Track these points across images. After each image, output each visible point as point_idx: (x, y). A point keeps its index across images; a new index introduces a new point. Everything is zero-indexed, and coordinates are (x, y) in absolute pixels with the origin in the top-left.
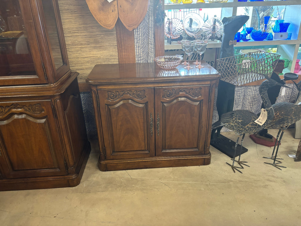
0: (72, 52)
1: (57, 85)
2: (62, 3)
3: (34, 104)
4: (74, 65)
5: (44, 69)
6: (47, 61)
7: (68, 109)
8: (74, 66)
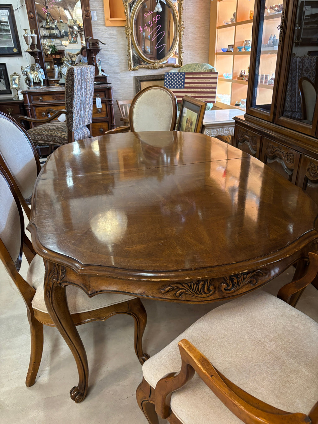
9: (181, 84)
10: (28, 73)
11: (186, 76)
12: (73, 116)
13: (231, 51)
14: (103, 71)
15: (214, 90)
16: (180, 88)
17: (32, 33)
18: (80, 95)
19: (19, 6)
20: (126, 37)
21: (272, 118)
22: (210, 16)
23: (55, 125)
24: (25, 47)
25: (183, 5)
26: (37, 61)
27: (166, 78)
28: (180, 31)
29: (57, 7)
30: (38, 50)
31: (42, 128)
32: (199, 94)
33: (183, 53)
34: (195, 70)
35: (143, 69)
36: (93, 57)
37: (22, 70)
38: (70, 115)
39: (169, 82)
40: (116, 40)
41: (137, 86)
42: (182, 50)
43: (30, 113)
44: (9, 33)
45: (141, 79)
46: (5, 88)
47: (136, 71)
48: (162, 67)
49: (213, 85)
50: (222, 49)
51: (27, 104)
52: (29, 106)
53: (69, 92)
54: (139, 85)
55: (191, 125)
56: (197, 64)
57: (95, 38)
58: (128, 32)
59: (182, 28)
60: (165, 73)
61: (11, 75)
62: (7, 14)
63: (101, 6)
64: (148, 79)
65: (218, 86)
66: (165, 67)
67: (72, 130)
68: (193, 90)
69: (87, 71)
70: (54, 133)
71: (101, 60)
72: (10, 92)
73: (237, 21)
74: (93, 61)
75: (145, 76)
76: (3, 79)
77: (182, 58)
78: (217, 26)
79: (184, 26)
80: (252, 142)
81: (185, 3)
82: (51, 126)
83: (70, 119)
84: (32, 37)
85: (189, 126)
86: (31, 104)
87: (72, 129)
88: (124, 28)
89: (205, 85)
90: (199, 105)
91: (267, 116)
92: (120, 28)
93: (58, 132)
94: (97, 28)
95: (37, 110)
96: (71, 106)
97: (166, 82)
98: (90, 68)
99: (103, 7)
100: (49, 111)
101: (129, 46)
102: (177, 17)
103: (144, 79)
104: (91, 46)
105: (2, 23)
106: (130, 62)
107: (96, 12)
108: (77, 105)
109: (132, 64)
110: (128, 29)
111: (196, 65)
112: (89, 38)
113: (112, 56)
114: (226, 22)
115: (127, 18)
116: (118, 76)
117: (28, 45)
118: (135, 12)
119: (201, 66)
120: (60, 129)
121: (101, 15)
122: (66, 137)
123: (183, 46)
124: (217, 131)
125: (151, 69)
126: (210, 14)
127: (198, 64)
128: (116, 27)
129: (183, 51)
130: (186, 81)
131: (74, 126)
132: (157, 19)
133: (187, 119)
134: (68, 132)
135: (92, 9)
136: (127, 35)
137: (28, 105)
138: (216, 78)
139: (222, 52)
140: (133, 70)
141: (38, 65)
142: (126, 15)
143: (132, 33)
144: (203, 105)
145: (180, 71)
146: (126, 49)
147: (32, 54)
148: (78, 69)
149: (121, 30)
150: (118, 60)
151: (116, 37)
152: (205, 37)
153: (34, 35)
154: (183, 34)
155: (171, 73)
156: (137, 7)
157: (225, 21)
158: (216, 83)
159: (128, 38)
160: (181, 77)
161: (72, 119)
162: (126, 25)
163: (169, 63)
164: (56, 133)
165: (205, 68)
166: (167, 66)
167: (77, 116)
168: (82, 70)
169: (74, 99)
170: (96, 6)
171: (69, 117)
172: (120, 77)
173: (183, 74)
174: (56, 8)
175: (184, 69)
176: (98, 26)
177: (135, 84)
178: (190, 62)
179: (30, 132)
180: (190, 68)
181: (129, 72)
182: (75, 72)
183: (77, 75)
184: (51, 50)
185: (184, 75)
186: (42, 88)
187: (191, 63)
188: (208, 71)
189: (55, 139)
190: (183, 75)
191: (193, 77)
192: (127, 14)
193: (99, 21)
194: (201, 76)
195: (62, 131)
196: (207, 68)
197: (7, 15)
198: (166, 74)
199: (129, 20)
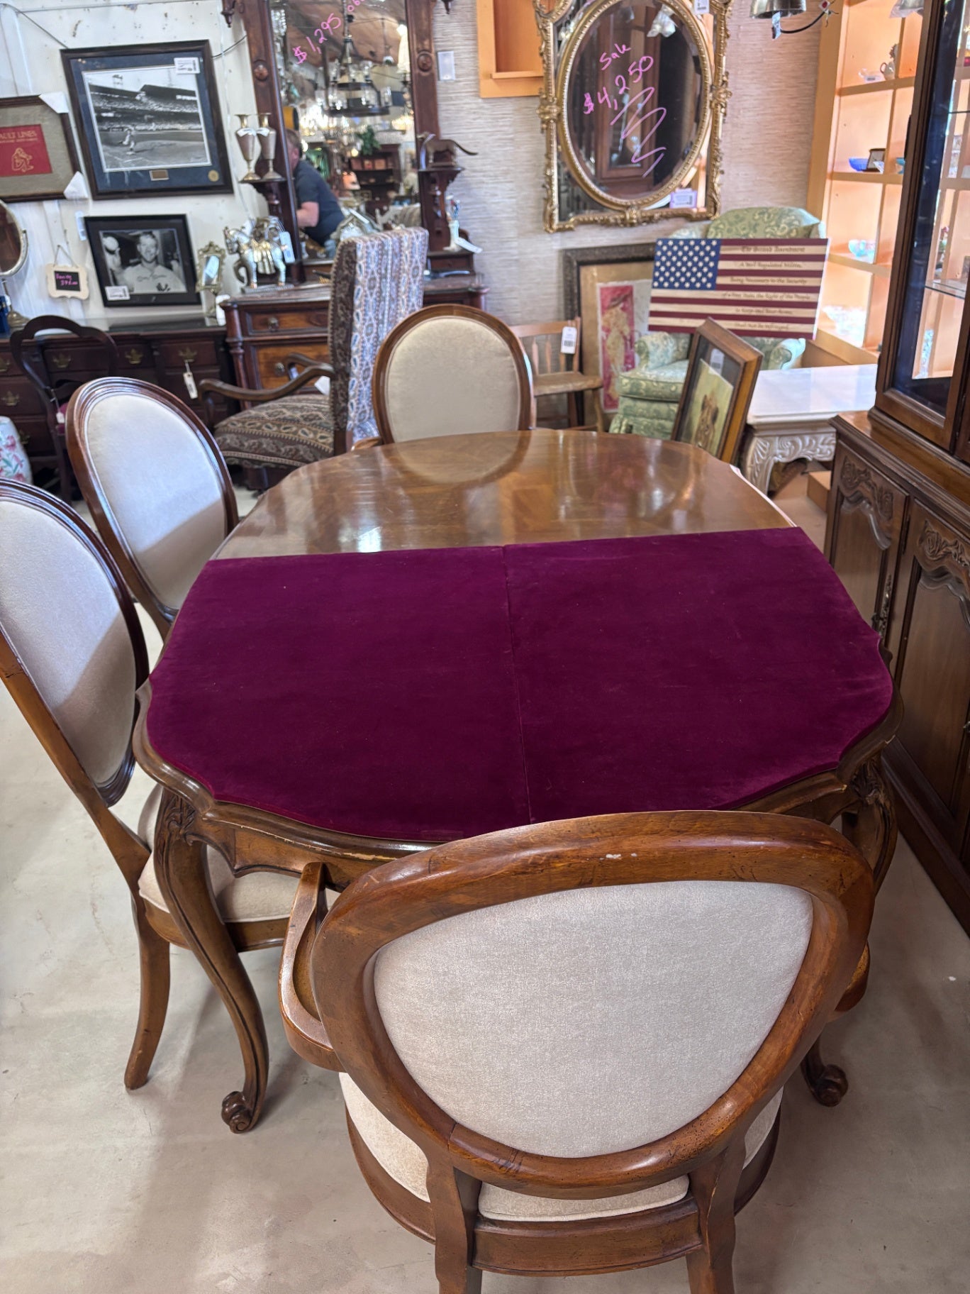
9: (705, 275)
10: (244, 246)
11: (725, 250)
12: (350, 383)
13: (876, 170)
14: (463, 234)
15: (811, 297)
16: (703, 287)
17: (261, 124)
18: (374, 322)
19: (230, 43)
20: (542, 129)
21: (948, 436)
22: (818, 52)
23: (302, 408)
24: (240, 168)
25: (727, 20)
26: (273, 210)
27: (661, 256)
28: (716, 105)
29: (379, 16)
30: (277, 177)
31: (263, 414)
32: (761, 309)
33: (722, 172)
34: (755, 231)
35: (590, 226)
36: (435, 196)
37: (226, 237)
38: (340, 382)
39: (668, 269)
40: (512, 139)
41: (569, 278)
42: (718, 164)
43: (241, 364)
44: (198, 126)
45: (580, 259)
46: (182, 288)
47: (568, 234)
48: (650, 220)
49: (810, 282)
50: (850, 161)
51: (235, 340)
52: (240, 344)
53: (340, 312)
54: (575, 275)
55: (714, 418)
56: (763, 211)
57: (446, 133)
58: (549, 113)
59: (723, 96)
60: (659, 240)
61: (201, 250)
62: (195, 69)
63: (467, 36)
64: (604, 257)
65: (824, 283)
66: (659, 219)
67: (345, 428)
68: (742, 295)
69: (401, 246)
70: (295, 433)
71: (458, 201)
72: (195, 300)
73: (901, 75)
74: (436, 205)
75: (595, 249)
76: (178, 260)
77: (718, 190)
78: (838, 86)
79: (728, 89)
80: (881, 509)
81: (736, 13)
82: (288, 409)
83: (342, 395)
84: (259, 136)
85: (709, 422)
86: (247, 339)
87: (346, 423)
88: (537, 102)
89: (783, 281)
90: (739, 360)
91: (935, 428)
92: (524, 103)
93: (307, 431)
94: (453, 105)
95: (261, 355)
96: (346, 354)
97: (657, 269)
98: (413, 239)
99: (475, 39)
100: (295, 361)
101: (548, 156)
102: (707, 62)
103: (590, 258)
104: (431, 161)
105: (179, 97)
106: (552, 205)
107: (452, 52)
108: (362, 351)
109: (556, 212)
110: (550, 104)
111: (762, 213)
112: (427, 136)
113: (496, 188)
114: (868, 75)
115: (548, 69)
116: (511, 248)
117: (248, 161)
118: (571, 50)
119: (777, 217)
120: (313, 422)
121: (467, 61)
122: (329, 445)
123: (722, 150)
124: (794, 443)
125: (616, 225)
126: (818, 46)
127: (767, 209)
128: (513, 100)
129: (721, 169)
130: (723, 265)
131: (352, 414)
132: (641, 70)
133: (705, 397)
134: (336, 433)
135: (439, 46)
136: (543, 122)
137: (237, 343)
138: (821, 258)
139: (852, 170)
140: (559, 230)
141: (274, 221)
142: (544, 61)
143: (560, 115)
144: (751, 362)
145: (707, 231)
146: (539, 166)
147: (261, 187)
148: (369, 243)
149: (527, 108)
150: (514, 200)
151: (511, 130)
152: (797, 121)
153: (265, 131)
154: (725, 114)
155: (676, 241)
156: (580, 33)
157: (865, 70)
158: (818, 274)
159: (546, 130)
160: (707, 254)
161: (347, 394)
162: (543, 91)
163: (674, 206)
164: (300, 432)
165: (790, 224)
166: (667, 217)
167: (362, 383)
168: (382, 245)
169: (355, 334)
170: (455, 35)
171: (338, 388)
172: (515, 252)
173: (714, 243)
174: (376, 19)
175: (721, 226)
176: (457, 98)
177: (562, 274)
178: (744, 200)
179: (229, 425)
180: (740, 224)
181: (547, 235)
182: (359, 254)
183: (367, 262)
184: (360, 144)
185: (716, 249)
186: (282, 291)
187: (745, 205)
188: (797, 232)
189: (297, 451)
190: (713, 248)
191: (746, 252)
192: (548, 57)
193: (460, 81)
194: (773, 250)
195: (320, 425)
196: (796, 223)
197: (193, 72)
198: (660, 243)
199: (552, 76)
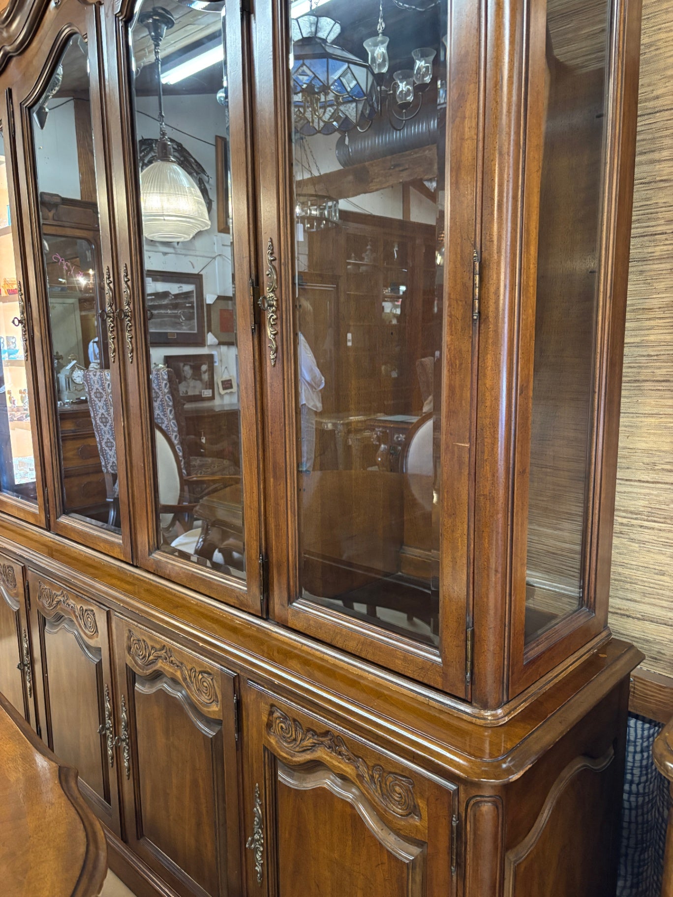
0: (644, 542)
1: (507, 719)
2: (649, 356)
3: (393, 770)
4: (637, 597)
5: (469, 643)
6: (492, 612)
7: (532, 838)
8: (635, 601)
21: (43, 518)
80: (8, 581)
